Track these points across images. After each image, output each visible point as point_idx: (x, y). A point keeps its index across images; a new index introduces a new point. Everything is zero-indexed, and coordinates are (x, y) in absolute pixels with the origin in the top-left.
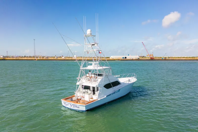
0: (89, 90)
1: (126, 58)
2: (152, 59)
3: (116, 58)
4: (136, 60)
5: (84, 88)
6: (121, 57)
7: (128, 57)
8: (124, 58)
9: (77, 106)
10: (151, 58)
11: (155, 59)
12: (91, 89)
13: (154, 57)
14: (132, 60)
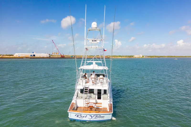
0: (92, 94)
1: (34, 55)
2: (63, 57)
3: (23, 56)
4: (47, 58)
5: (89, 93)
6: (28, 55)
7: (37, 55)
8: (33, 56)
9: (102, 116)
10: (61, 56)
11: (65, 57)
12: (96, 92)
13: (64, 55)
14: (43, 58)
